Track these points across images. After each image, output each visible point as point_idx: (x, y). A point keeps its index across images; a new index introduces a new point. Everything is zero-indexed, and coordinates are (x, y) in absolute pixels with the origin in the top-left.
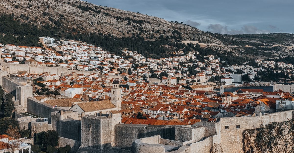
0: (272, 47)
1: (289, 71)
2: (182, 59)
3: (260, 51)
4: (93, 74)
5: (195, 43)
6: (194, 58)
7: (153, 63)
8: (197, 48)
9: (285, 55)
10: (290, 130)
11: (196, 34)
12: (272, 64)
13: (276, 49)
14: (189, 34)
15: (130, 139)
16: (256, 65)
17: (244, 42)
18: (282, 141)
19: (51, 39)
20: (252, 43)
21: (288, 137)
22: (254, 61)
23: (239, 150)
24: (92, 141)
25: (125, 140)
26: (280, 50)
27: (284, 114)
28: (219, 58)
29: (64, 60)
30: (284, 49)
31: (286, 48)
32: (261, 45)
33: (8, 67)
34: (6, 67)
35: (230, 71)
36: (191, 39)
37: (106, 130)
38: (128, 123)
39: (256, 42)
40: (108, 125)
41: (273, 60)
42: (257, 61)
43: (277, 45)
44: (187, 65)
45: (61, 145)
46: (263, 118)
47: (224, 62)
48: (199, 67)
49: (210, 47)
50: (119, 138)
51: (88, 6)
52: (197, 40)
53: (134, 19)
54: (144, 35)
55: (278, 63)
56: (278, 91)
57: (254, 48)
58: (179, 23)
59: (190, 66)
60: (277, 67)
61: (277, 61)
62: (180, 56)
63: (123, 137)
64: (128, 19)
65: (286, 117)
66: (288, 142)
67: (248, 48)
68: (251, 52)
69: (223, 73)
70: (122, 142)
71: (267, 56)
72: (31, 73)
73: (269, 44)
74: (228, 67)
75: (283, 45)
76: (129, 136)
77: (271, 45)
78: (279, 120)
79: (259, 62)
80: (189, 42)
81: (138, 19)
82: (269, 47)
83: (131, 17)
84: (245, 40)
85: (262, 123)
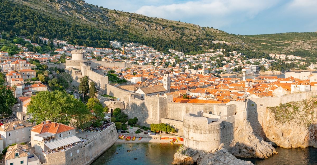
0: (284, 43)
1: (297, 61)
2: (213, 55)
3: (274, 47)
4: (149, 67)
5: (222, 42)
6: (221, 54)
7: (190, 58)
8: (224, 46)
9: (295, 49)
10: (304, 108)
11: (223, 36)
12: (283, 57)
13: (288, 45)
14: (217, 36)
15: (179, 113)
16: (269, 58)
17: (261, 40)
18: (298, 116)
19: (118, 42)
20: (267, 41)
21: (303, 113)
22: (269, 55)
23: (263, 123)
24: (152, 114)
25: (176, 114)
26: (290, 46)
27: (299, 96)
28: (241, 54)
29: (127, 57)
30: (293, 45)
31: (295, 44)
32: (275, 43)
33: (90, 63)
34: (89, 63)
35: (249, 63)
36: (219, 40)
37: (162, 107)
38: (177, 102)
39: (271, 40)
40: (164, 103)
41: (284, 54)
42: (271, 55)
43: (288, 42)
44: (216, 59)
45: (130, 117)
46: (282, 98)
47: (244, 56)
48: (225, 60)
49: (234, 45)
50: (172, 112)
51: (143, 18)
52: (224, 40)
53: (176, 26)
54: (184, 38)
55: (288, 56)
56: (290, 78)
57: (268, 45)
58: (210, 28)
59: (218, 60)
60: (287, 59)
61: (287, 54)
62: (211, 52)
63: (175, 112)
64: (173, 27)
65: (301, 98)
66: (303, 117)
67: (264, 45)
68: (267, 48)
69: (244, 64)
70: (174, 116)
71: (279, 51)
72: (106, 67)
73: (281, 42)
74: (247, 60)
75: (292, 41)
76: (179, 111)
77: (283, 42)
78: (295, 100)
79: (272, 55)
80: (218, 42)
81: (179, 26)
82: (281, 44)
83: (174, 25)
84: (262, 39)
85: (281, 102)
